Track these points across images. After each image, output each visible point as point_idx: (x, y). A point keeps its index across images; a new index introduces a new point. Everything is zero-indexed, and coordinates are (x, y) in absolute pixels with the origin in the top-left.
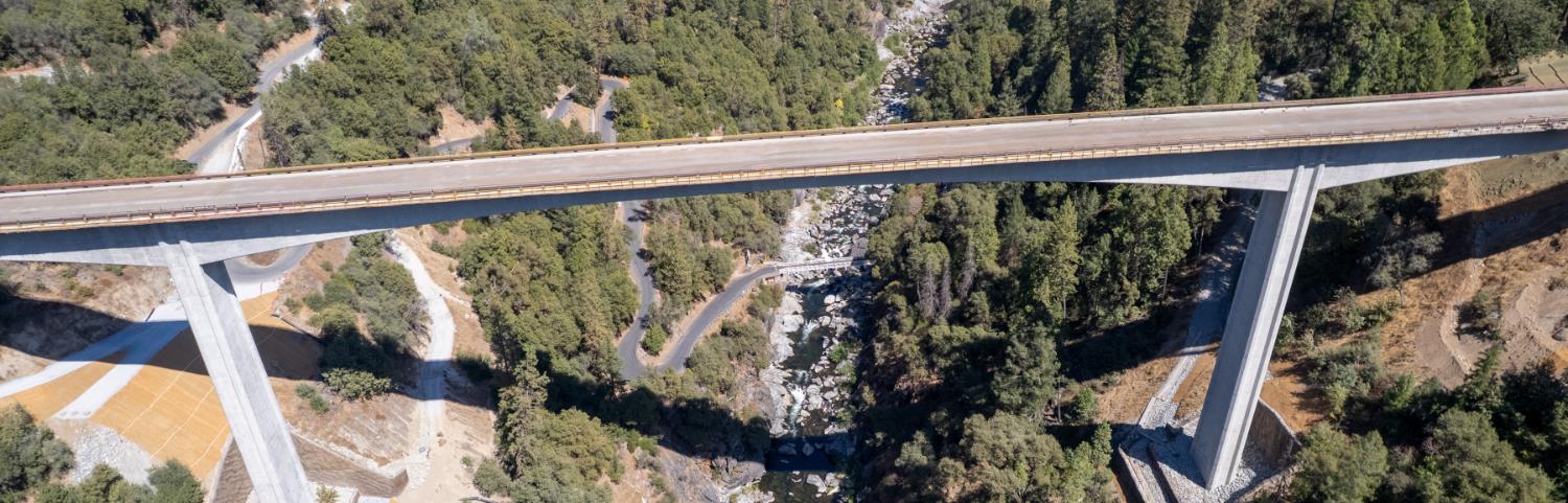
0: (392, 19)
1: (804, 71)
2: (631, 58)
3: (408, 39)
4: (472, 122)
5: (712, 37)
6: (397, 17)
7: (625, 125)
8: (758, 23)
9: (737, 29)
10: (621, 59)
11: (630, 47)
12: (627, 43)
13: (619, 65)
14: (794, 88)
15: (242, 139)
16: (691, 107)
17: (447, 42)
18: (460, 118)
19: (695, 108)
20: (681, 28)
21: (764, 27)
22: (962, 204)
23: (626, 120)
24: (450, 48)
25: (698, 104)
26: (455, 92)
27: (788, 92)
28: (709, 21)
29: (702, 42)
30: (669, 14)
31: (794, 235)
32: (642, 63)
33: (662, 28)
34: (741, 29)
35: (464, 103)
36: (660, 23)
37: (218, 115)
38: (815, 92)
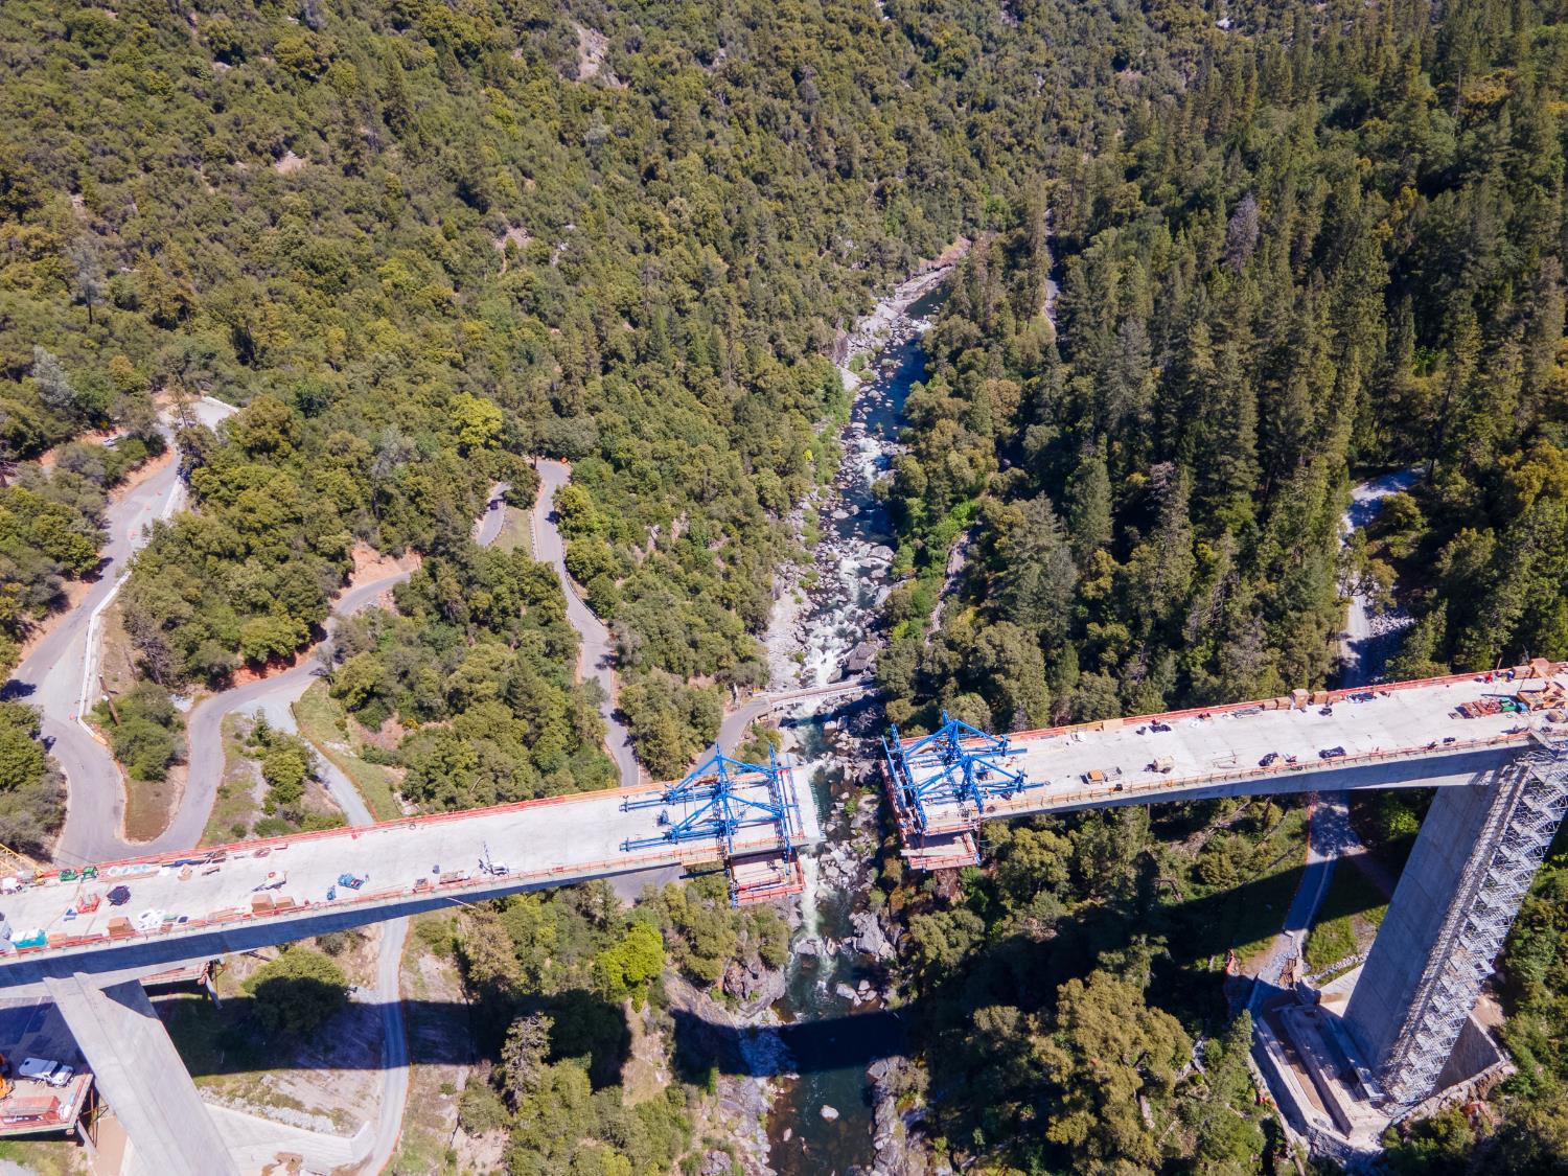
0: (278, 436)
1: (768, 425)
2: (570, 437)
3: (301, 459)
4: (390, 558)
5: (659, 394)
6: (284, 431)
7: (572, 529)
8: (710, 370)
9: (686, 377)
10: (557, 438)
11: (567, 423)
12: (562, 416)
13: (556, 446)
14: (760, 449)
15: (95, 632)
16: (646, 494)
17: (350, 458)
18: (377, 555)
19: (651, 494)
20: (624, 388)
21: (717, 374)
22: (1000, 649)
23: (573, 524)
24: (356, 464)
25: (654, 488)
26: (367, 522)
27: (752, 454)
28: (654, 374)
29: (648, 403)
30: (606, 370)
31: (777, 640)
32: (586, 440)
33: (600, 389)
34: (691, 378)
35: (378, 536)
36: (597, 384)
37: (58, 603)
38: (784, 450)
